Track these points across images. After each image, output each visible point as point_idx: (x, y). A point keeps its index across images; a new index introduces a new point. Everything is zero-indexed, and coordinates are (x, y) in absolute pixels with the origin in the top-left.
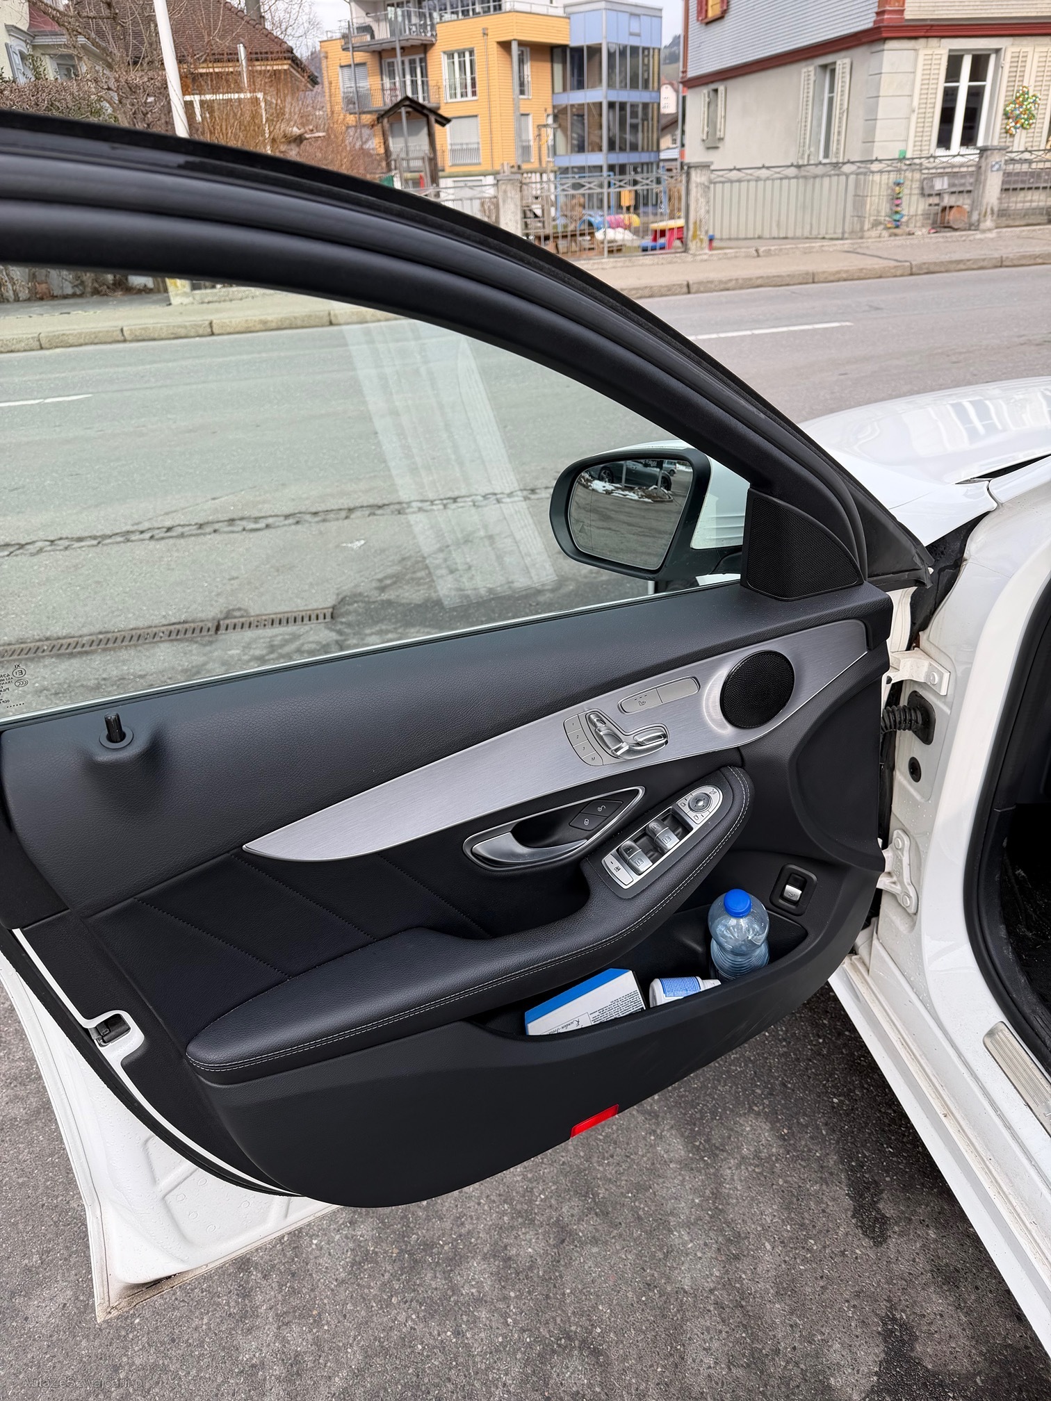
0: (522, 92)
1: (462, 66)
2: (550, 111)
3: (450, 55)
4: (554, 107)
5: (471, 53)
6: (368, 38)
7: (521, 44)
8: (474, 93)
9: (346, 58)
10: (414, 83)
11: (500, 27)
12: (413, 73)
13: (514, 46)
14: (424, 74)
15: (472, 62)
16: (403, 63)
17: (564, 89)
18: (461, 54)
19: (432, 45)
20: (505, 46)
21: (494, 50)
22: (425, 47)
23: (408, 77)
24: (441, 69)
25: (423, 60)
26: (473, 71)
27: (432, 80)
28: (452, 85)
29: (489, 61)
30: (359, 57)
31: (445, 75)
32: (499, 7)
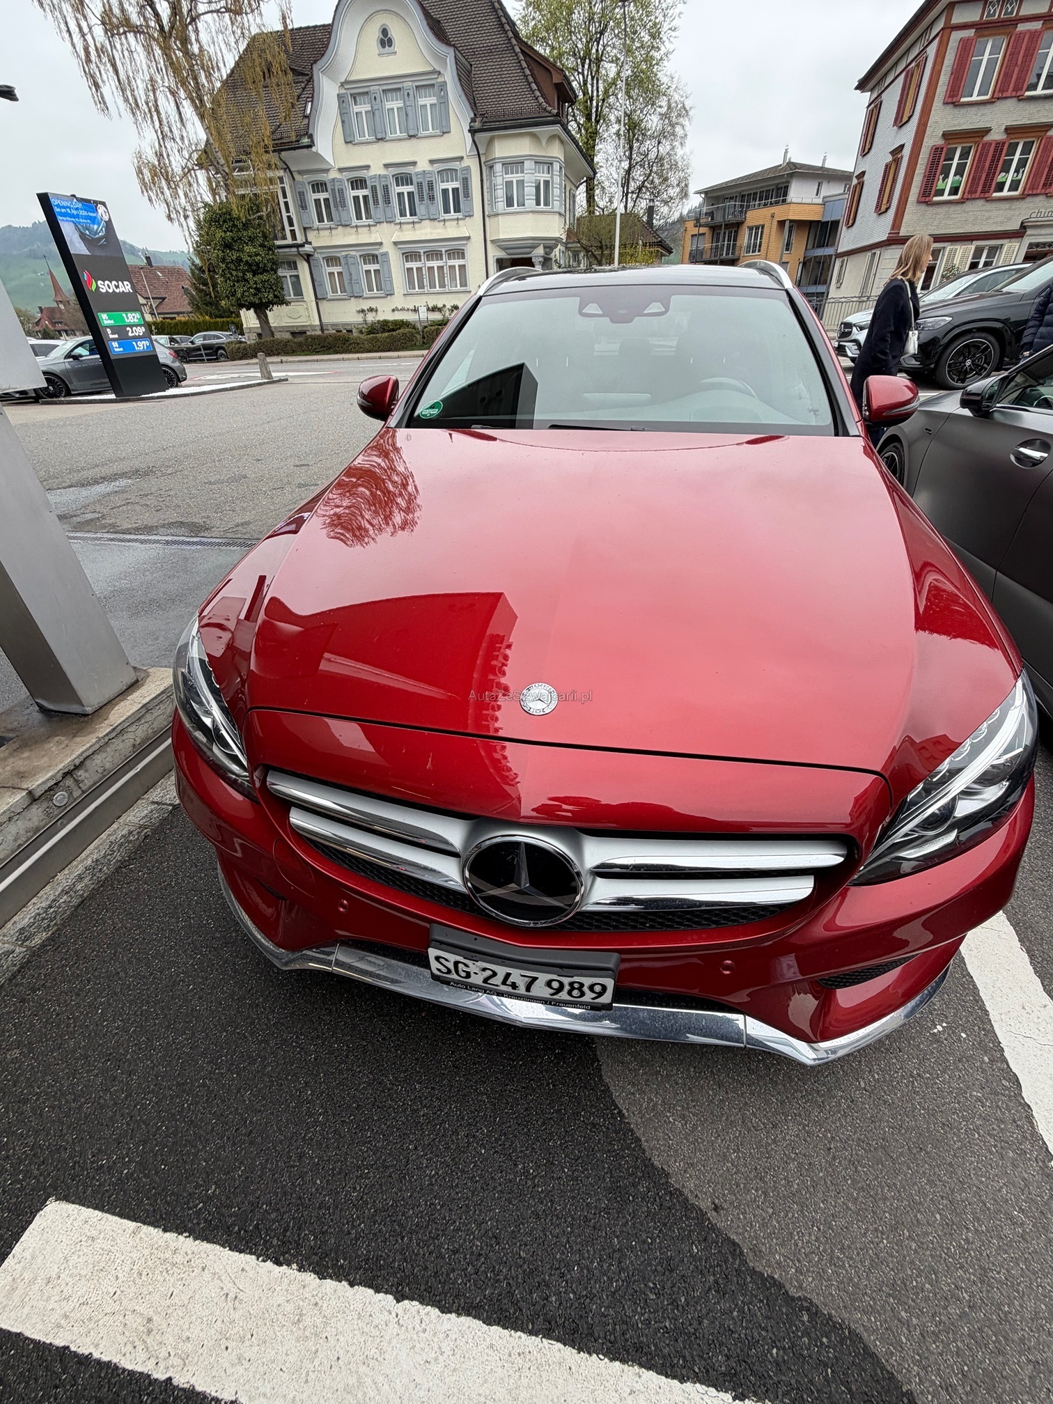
0: (787, 250)
1: (756, 235)
2: (802, 260)
3: (751, 229)
4: (804, 258)
5: (763, 227)
6: (710, 219)
7: (791, 221)
8: (759, 251)
9: (695, 231)
11: (781, 212)
12: (730, 237)
13: (787, 224)
14: (735, 240)
15: (762, 232)
16: (725, 233)
17: (813, 247)
18: (757, 228)
19: (743, 223)
20: (781, 224)
21: (775, 224)
22: (739, 225)
24: (745, 236)
25: (736, 232)
26: (761, 239)
27: (738, 243)
28: (749, 247)
29: (771, 232)
30: (703, 230)
31: (746, 241)
32: (784, 201)
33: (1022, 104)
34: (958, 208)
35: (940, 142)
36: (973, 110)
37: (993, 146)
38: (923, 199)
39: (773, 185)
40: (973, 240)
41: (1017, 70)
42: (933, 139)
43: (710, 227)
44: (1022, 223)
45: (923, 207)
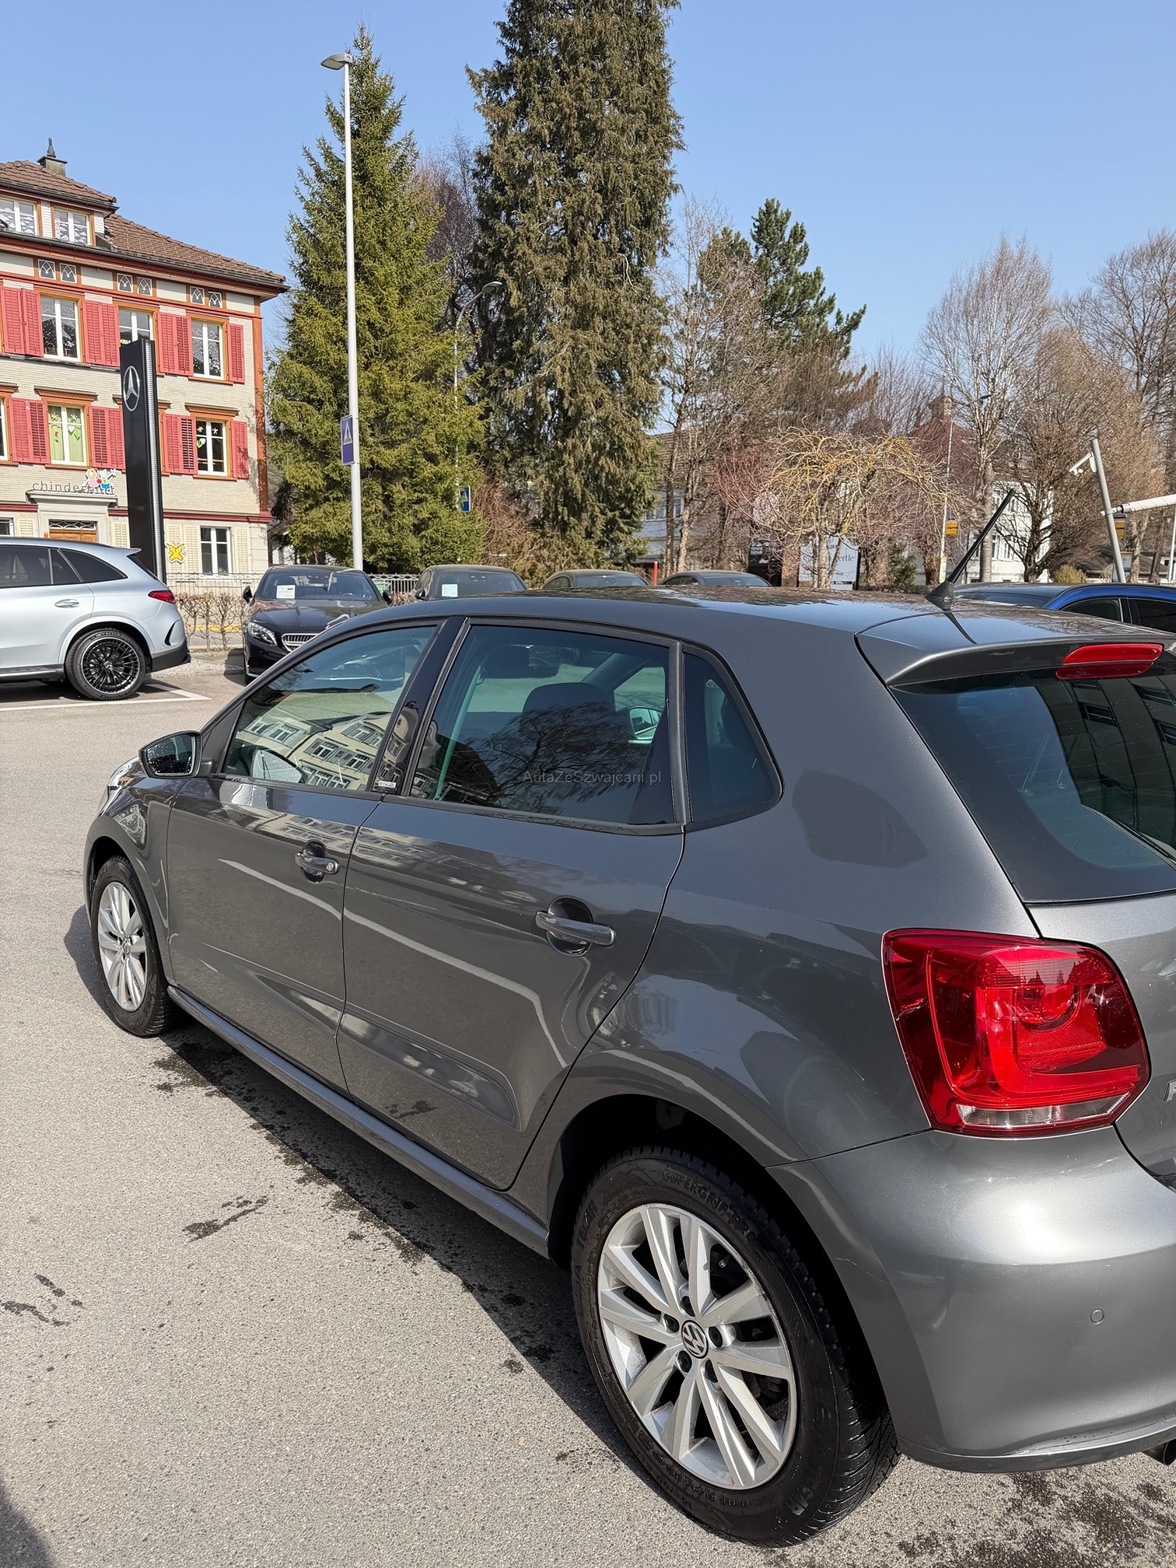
44: (27, 495)
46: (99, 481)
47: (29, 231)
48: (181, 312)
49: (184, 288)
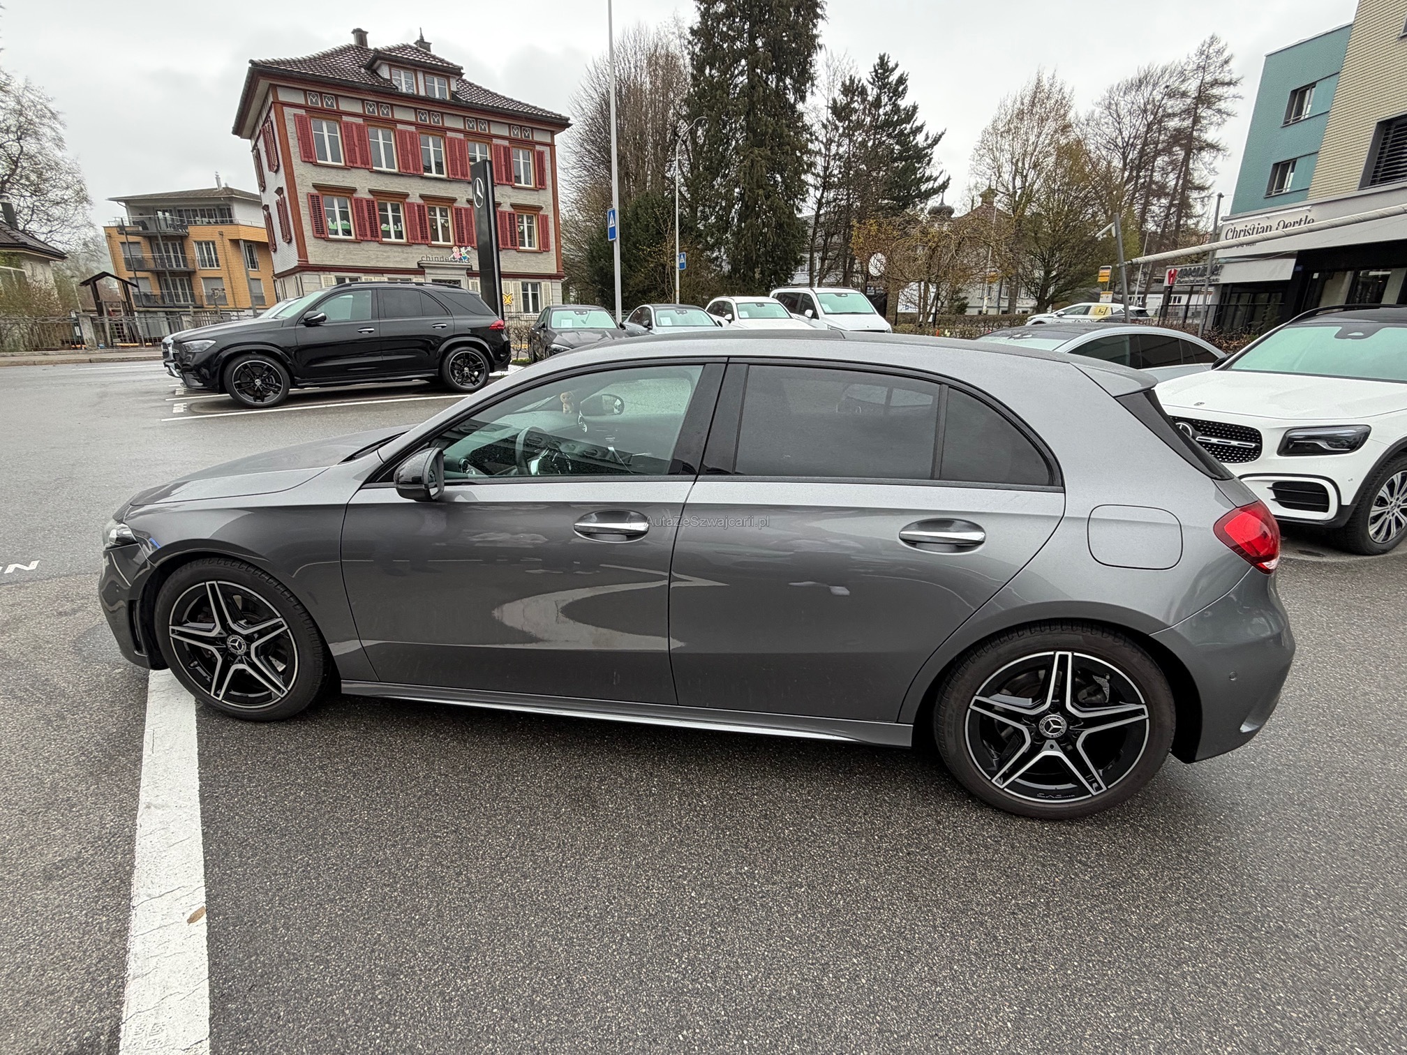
0: (253, 267)
1: (209, 253)
3: (200, 243)
5: (214, 243)
6: (141, 229)
7: (245, 241)
8: (218, 266)
9: (123, 239)
10: (176, 258)
11: (231, 232)
12: (175, 251)
13: (242, 243)
14: (183, 252)
15: (214, 248)
16: (166, 245)
18: (207, 243)
19: (186, 237)
20: (235, 242)
21: (228, 243)
22: (183, 238)
23: (172, 254)
24: (195, 253)
25: (181, 245)
26: (215, 254)
27: (189, 256)
28: (203, 261)
29: (225, 251)
30: (132, 239)
31: (197, 254)
32: (231, 222)
33: (375, 175)
34: (356, 246)
35: (314, 192)
36: (334, 171)
37: (365, 203)
38: (318, 235)
39: (214, 205)
40: (383, 273)
41: (357, 149)
42: (304, 189)
43: (145, 237)
44: (419, 264)
45: (322, 242)
46: (461, 255)
47: (410, 91)
48: (506, 143)
49: (507, 126)
